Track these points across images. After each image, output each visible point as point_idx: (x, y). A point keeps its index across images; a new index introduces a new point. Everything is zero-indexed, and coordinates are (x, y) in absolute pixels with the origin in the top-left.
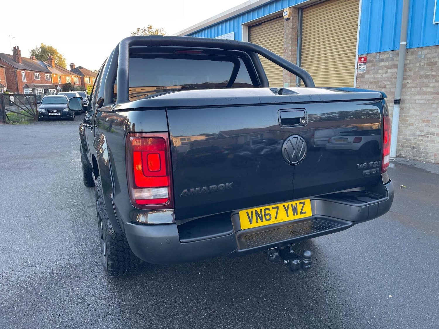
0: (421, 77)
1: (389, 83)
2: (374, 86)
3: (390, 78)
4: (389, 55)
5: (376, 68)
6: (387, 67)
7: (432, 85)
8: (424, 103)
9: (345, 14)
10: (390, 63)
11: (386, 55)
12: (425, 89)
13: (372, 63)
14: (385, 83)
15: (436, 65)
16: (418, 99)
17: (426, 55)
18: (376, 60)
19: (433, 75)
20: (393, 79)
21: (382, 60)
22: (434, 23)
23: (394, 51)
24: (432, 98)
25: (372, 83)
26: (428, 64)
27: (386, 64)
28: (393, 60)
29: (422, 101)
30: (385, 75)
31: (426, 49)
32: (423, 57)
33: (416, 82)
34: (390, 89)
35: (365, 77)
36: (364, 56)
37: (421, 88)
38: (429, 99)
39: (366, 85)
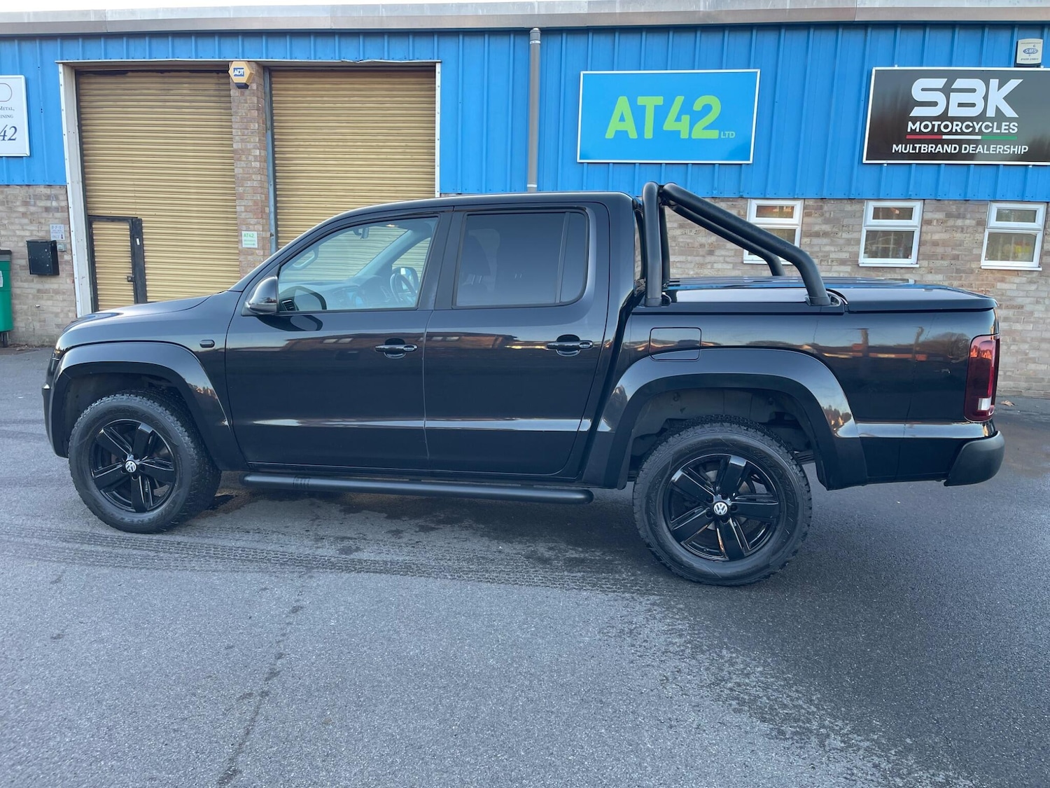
9: (389, 109)
22: (579, 161)
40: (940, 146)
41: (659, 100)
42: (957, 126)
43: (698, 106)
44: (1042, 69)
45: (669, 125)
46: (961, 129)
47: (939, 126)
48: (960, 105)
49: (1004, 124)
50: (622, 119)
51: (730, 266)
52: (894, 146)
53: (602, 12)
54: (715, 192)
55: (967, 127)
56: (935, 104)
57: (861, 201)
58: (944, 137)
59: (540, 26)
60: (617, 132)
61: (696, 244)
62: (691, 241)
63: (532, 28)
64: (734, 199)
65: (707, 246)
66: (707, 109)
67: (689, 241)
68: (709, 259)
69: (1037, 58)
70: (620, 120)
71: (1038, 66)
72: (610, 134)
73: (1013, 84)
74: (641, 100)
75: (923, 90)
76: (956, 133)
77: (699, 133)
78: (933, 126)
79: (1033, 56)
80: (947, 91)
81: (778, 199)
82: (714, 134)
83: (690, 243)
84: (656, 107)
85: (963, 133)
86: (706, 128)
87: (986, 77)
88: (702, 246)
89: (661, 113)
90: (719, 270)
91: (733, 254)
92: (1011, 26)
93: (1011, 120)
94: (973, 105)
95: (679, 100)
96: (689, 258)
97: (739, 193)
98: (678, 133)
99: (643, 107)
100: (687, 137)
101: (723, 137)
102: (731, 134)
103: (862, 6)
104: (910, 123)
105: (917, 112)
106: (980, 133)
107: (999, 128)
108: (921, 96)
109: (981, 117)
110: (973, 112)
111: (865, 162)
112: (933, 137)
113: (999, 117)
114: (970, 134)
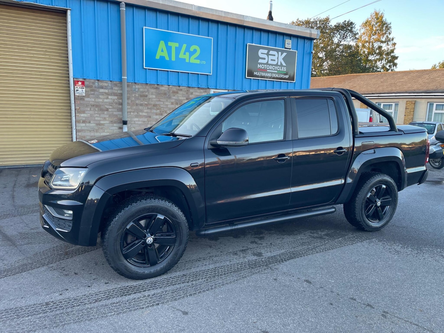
0: (137, 105)
1: (110, 107)
2: (96, 109)
3: (111, 103)
4: (108, 84)
5: (96, 93)
6: (108, 94)
7: (145, 111)
8: (141, 124)
10: (110, 91)
11: (105, 84)
12: (141, 114)
13: (91, 88)
14: (107, 107)
15: (147, 97)
16: (137, 121)
17: (139, 89)
18: (95, 86)
19: (146, 104)
20: (114, 104)
21: (102, 88)
22: (144, 67)
23: (112, 82)
24: (146, 120)
25: (94, 106)
26: (141, 96)
27: (106, 91)
28: (112, 89)
29: (140, 123)
30: (106, 100)
31: (138, 85)
32: (137, 90)
33: (133, 108)
34: (112, 112)
35: (85, 100)
36: (81, 80)
37: (138, 113)
38: (144, 120)
39: (87, 107)
40: (267, 74)
41: (177, 45)
42: (271, 67)
43: (192, 49)
44: (291, 50)
45: (181, 56)
46: (272, 68)
47: (266, 66)
48: (272, 60)
49: (283, 67)
50: (162, 51)
52: (255, 72)
53: (154, 2)
54: (199, 85)
55: (274, 68)
56: (264, 59)
58: (268, 71)
59: (126, 2)
60: (161, 56)
63: (121, 2)
64: (205, 89)
66: (195, 51)
69: (290, 46)
71: (290, 49)
72: (158, 57)
73: (285, 54)
74: (170, 44)
75: (262, 53)
76: (271, 70)
77: (193, 60)
78: (265, 66)
79: (289, 46)
80: (268, 54)
81: (220, 89)
82: (198, 62)
84: (176, 48)
85: (272, 70)
86: (195, 59)
87: (278, 51)
89: (178, 50)
92: (283, 34)
93: (284, 66)
94: (274, 60)
95: (185, 46)
97: (208, 86)
98: (185, 59)
99: (171, 47)
100: (188, 62)
101: (201, 63)
102: (204, 62)
103: (246, 20)
104: (258, 65)
105: (260, 61)
106: (277, 70)
107: (281, 69)
108: (261, 55)
109: (277, 65)
110: (275, 63)
111: (247, 77)
112: (265, 70)
113: (281, 65)
114: (275, 70)
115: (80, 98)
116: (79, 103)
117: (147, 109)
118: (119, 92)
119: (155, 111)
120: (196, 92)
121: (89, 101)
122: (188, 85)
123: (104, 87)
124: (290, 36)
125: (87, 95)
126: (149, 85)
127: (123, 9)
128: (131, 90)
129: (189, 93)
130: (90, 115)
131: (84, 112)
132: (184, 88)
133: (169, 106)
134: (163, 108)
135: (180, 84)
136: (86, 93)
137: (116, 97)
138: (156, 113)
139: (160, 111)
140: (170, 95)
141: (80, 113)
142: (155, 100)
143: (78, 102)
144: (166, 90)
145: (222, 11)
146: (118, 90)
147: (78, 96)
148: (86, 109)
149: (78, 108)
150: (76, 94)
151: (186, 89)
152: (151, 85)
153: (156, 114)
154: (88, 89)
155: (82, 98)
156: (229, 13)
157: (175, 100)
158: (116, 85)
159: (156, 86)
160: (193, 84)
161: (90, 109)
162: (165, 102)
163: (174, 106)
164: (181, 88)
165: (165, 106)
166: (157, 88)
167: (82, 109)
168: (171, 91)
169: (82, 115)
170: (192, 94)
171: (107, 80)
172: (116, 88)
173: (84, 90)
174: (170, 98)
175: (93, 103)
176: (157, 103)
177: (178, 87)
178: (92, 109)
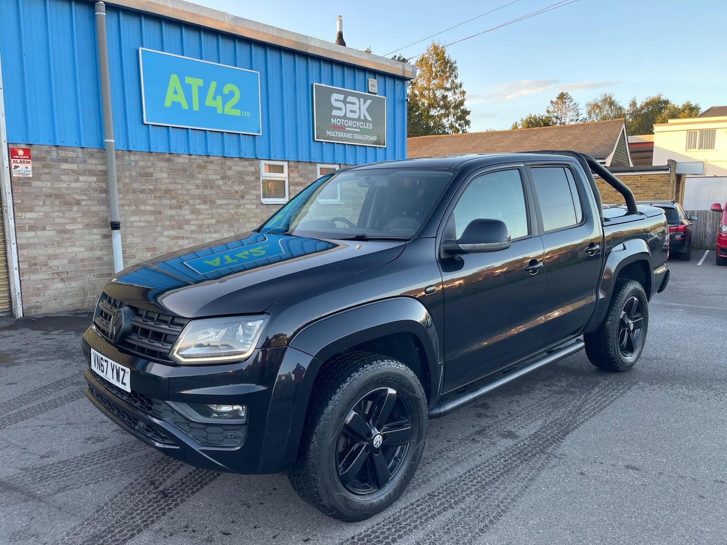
0: (134, 191)
1: (84, 197)
2: (56, 202)
3: (85, 190)
4: (76, 153)
5: (54, 171)
6: (77, 173)
7: (150, 202)
8: (144, 227)
10: (81, 166)
11: (71, 153)
12: (142, 207)
13: (43, 163)
15: (152, 176)
16: (136, 222)
17: (136, 162)
18: (51, 158)
19: (150, 190)
20: (91, 192)
21: (65, 160)
22: (145, 122)
23: (84, 149)
24: (153, 219)
25: (50, 196)
26: (142, 175)
27: (74, 167)
28: (85, 162)
29: (142, 224)
30: (74, 185)
31: (135, 154)
32: (133, 164)
33: (128, 198)
34: (88, 207)
35: (33, 185)
36: (23, 146)
37: (137, 206)
38: (150, 220)
39: (36, 199)
40: (345, 133)
41: (200, 82)
42: (350, 123)
43: (227, 89)
44: (377, 96)
45: (209, 102)
46: (352, 124)
47: (344, 122)
48: (351, 111)
49: (367, 124)
50: (175, 92)
51: (254, 206)
52: (327, 131)
53: (158, 3)
54: (242, 154)
55: (354, 124)
56: (340, 109)
57: (315, 163)
58: (346, 129)
60: (173, 102)
61: (233, 191)
62: (230, 189)
63: (98, 1)
64: (252, 159)
65: (240, 192)
66: (232, 94)
67: (228, 189)
68: (242, 201)
69: (375, 89)
70: (174, 94)
71: (376, 94)
72: (168, 104)
73: (369, 102)
74: (188, 80)
75: (336, 100)
76: (350, 127)
77: (229, 110)
78: (341, 121)
80: (345, 102)
81: (276, 160)
82: (237, 113)
83: (230, 190)
84: (199, 87)
85: (353, 127)
86: (233, 107)
87: (358, 96)
88: (237, 192)
89: (203, 92)
90: (248, 209)
91: (255, 198)
92: (365, 70)
93: (369, 122)
94: (355, 112)
95: (213, 85)
96: (230, 201)
97: (256, 155)
98: (215, 108)
99: (190, 86)
100: (222, 113)
101: (243, 115)
102: (248, 114)
103: (310, 44)
104: (332, 119)
105: (335, 113)
106: (359, 128)
107: (366, 126)
108: (335, 104)
109: (359, 119)
110: (356, 116)
111: (316, 140)
112: (342, 128)
113: (365, 120)
114: (356, 128)
115: (22, 181)
116: (20, 192)
117: (153, 198)
118: (99, 168)
119: (168, 202)
120: (236, 165)
121: (42, 188)
122: (223, 154)
123: (69, 159)
124: (375, 73)
125: (37, 176)
126: (154, 154)
127: (101, 13)
128: (122, 165)
129: (226, 168)
130: (45, 214)
131: (31, 209)
132: (216, 158)
133: (192, 192)
134: (181, 197)
135: (209, 152)
136: (35, 172)
137: (94, 179)
138: (170, 206)
139: (178, 202)
140: (193, 171)
141: (22, 210)
142: (166, 181)
143: (19, 190)
144: (186, 163)
145: (273, 27)
146: (96, 165)
147: (19, 179)
148: (36, 202)
149: (20, 201)
150: (14, 175)
151: (219, 161)
152: (158, 154)
153: (171, 208)
154: (38, 164)
155: (25, 182)
156: (284, 30)
157: (202, 180)
158: (92, 155)
159: (167, 156)
160: (232, 151)
161: (44, 202)
162: (184, 185)
163: (201, 190)
164: (211, 158)
165: (185, 192)
166: (169, 160)
167: (27, 203)
168: (195, 165)
169: (28, 215)
170: (230, 168)
171: (75, 145)
172: (93, 161)
173: (30, 166)
174: (192, 176)
175: (49, 191)
176: (172, 187)
177: (206, 158)
178: (48, 202)
